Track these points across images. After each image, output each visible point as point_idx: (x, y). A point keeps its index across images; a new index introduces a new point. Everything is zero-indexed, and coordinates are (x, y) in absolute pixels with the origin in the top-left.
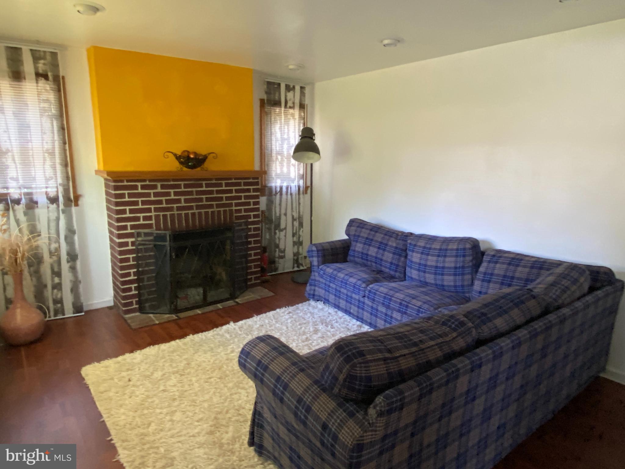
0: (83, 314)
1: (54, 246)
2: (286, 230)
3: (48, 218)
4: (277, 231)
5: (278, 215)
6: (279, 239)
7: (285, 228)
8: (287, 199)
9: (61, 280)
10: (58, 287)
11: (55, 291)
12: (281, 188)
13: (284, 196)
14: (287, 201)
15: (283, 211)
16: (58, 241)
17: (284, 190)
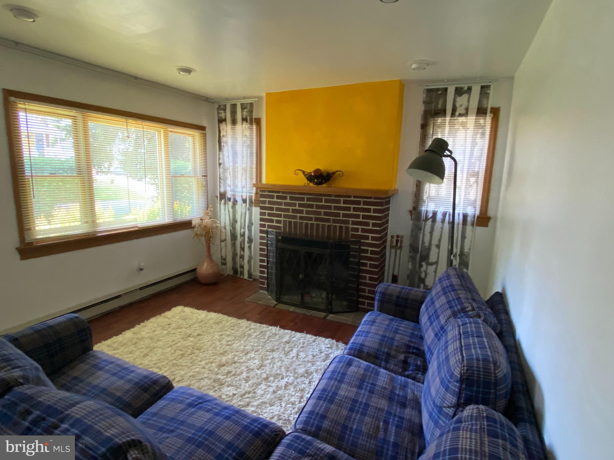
0: (252, 280)
1: (242, 230)
2: (437, 266)
3: (241, 212)
4: (424, 264)
5: (427, 244)
6: (426, 272)
7: (436, 263)
8: (442, 228)
9: (244, 253)
10: (242, 257)
11: (241, 259)
12: (435, 214)
13: (438, 224)
14: (442, 231)
15: (435, 242)
16: (244, 228)
17: (439, 217)
